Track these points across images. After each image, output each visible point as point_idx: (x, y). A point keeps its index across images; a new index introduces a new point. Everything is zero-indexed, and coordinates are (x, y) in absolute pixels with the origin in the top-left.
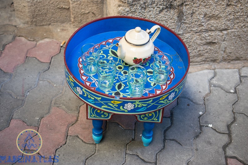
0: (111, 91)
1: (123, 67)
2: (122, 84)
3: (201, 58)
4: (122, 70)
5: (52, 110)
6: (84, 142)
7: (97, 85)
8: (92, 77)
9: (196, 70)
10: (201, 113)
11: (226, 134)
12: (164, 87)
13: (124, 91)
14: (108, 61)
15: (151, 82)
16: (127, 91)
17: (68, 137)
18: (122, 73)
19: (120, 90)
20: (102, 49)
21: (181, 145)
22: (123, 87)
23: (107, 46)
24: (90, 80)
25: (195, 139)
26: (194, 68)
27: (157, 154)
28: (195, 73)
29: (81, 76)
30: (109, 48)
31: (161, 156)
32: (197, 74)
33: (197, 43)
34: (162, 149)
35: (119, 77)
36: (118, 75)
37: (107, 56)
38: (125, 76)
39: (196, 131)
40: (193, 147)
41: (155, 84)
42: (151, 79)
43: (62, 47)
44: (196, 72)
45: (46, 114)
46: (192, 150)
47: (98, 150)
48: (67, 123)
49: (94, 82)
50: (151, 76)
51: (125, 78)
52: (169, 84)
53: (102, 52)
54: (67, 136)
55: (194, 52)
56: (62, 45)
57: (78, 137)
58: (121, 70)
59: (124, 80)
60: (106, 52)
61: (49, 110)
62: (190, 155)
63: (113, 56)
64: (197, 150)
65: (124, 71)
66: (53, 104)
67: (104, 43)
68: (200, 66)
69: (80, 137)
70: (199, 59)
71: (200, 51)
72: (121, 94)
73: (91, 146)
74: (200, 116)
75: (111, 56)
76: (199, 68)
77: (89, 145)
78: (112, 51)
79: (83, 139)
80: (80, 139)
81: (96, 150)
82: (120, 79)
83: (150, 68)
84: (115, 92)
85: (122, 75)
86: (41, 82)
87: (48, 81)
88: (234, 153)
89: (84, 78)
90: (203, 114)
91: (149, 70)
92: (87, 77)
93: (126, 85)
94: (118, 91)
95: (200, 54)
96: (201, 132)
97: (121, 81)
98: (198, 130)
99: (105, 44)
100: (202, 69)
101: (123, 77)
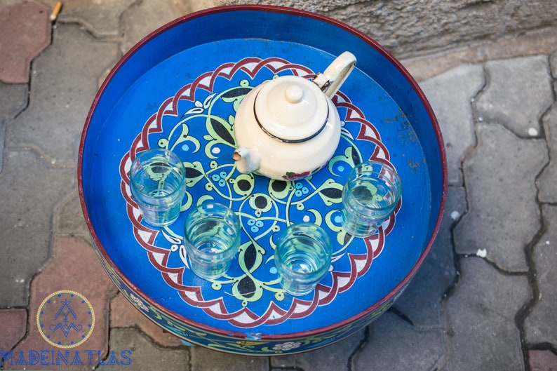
0: (226, 276)
1: (252, 182)
2: (257, 247)
3: (448, 38)
4: (252, 194)
5: (58, 248)
6: (157, 344)
7: (185, 261)
8: (167, 229)
9: (435, 70)
10: (455, 215)
11: (522, 274)
12: (375, 244)
13: (264, 274)
14: (206, 163)
15: (336, 229)
16: (273, 270)
17: (113, 332)
18: (252, 204)
19: (252, 270)
20: (183, 117)
21: (411, 323)
22: (259, 259)
23: (198, 104)
24: (163, 243)
25: (443, 298)
26: (428, 64)
27: (350, 359)
28: (432, 80)
29: (136, 231)
30: (206, 112)
31: (361, 364)
32: (437, 84)
33: (440, 10)
34: (362, 342)
35: (245, 220)
36: (240, 214)
37: (204, 143)
38: (263, 214)
39: (447, 273)
40: (440, 326)
41: (348, 236)
42: (338, 219)
43: (54, 22)
44: (435, 75)
45: (42, 263)
46: (439, 334)
47: (198, 366)
48: (105, 287)
49: (174, 248)
50: (335, 206)
51: (262, 225)
52: (387, 231)
53: (185, 130)
54: (110, 329)
55: (430, 28)
56: (53, 17)
57: (140, 331)
58: (248, 192)
59: (261, 230)
60: (197, 128)
61: (49, 247)
62: (433, 352)
63: (220, 140)
64: (451, 334)
65: (256, 195)
66: (56, 229)
67: (187, 93)
68: (445, 56)
69: (144, 329)
70: (442, 40)
71: (446, 24)
72: (258, 283)
73: (177, 354)
74: (455, 224)
75: (214, 142)
76: (443, 61)
77: (171, 352)
78: (213, 122)
79: (152, 335)
80: (145, 335)
81: (190, 366)
82: (249, 228)
83: (331, 177)
84: (240, 279)
85: (252, 212)
86: (13, 154)
87: (32, 150)
88: (544, 331)
89: (145, 236)
90: (460, 218)
91: (326, 185)
92: (155, 233)
93: (269, 252)
94: (248, 273)
95: (447, 30)
96: (457, 276)
97: (253, 235)
98: (450, 272)
99: (191, 98)
100: (452, 66)
101: (256, 222)
